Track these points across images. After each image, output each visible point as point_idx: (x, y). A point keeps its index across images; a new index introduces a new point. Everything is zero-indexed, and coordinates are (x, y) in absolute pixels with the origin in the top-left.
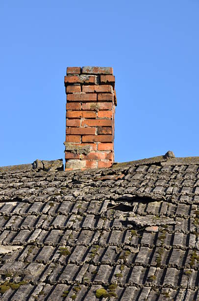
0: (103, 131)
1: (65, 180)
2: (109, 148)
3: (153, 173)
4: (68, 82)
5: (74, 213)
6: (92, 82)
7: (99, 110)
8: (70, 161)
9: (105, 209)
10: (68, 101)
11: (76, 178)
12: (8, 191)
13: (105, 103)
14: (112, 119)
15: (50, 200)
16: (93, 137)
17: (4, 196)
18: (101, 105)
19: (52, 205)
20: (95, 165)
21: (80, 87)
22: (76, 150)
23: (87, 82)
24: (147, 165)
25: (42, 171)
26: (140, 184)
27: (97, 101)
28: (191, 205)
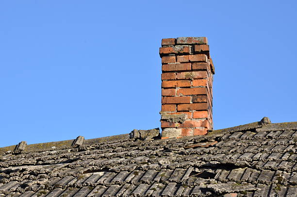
0: (198, 99)
1: (157, 149)
2: (204, 116)
3: (246, 139)
4: (163, 54)
5: (156, 181)
6: (187, 52)
7: (194, 79)
8: (166, 130)
9: (187, 176)
10: (163, 72)
11: (167, 146)
12: (99, 161)
13: (199, 72)
14: (206, 87)
15: (135, 169)
16: (188, 106)
17: (93, 166)
18: (196, 74)
19: (136, 174)
20: (191, 133)
21: (174, 57)
22: (171, 119)
23: (182, 52)
24: (242, 131)
25: (138, 140)
26: (229, 151)
27: (192, 70)
28: (276, 171)
